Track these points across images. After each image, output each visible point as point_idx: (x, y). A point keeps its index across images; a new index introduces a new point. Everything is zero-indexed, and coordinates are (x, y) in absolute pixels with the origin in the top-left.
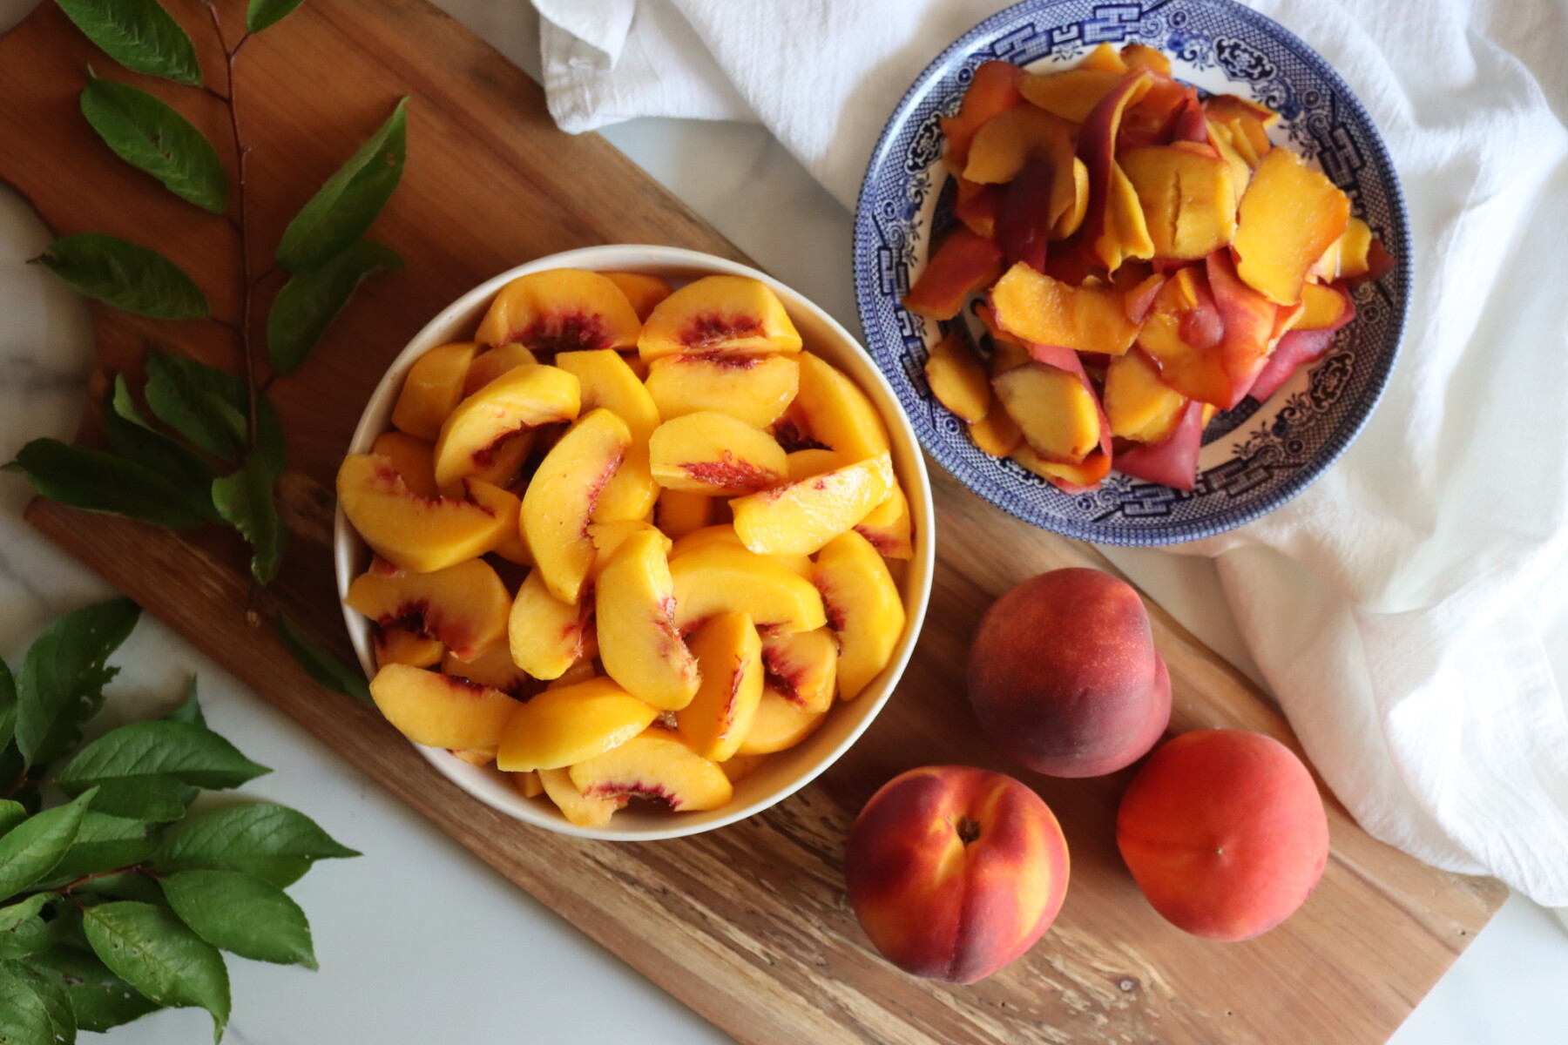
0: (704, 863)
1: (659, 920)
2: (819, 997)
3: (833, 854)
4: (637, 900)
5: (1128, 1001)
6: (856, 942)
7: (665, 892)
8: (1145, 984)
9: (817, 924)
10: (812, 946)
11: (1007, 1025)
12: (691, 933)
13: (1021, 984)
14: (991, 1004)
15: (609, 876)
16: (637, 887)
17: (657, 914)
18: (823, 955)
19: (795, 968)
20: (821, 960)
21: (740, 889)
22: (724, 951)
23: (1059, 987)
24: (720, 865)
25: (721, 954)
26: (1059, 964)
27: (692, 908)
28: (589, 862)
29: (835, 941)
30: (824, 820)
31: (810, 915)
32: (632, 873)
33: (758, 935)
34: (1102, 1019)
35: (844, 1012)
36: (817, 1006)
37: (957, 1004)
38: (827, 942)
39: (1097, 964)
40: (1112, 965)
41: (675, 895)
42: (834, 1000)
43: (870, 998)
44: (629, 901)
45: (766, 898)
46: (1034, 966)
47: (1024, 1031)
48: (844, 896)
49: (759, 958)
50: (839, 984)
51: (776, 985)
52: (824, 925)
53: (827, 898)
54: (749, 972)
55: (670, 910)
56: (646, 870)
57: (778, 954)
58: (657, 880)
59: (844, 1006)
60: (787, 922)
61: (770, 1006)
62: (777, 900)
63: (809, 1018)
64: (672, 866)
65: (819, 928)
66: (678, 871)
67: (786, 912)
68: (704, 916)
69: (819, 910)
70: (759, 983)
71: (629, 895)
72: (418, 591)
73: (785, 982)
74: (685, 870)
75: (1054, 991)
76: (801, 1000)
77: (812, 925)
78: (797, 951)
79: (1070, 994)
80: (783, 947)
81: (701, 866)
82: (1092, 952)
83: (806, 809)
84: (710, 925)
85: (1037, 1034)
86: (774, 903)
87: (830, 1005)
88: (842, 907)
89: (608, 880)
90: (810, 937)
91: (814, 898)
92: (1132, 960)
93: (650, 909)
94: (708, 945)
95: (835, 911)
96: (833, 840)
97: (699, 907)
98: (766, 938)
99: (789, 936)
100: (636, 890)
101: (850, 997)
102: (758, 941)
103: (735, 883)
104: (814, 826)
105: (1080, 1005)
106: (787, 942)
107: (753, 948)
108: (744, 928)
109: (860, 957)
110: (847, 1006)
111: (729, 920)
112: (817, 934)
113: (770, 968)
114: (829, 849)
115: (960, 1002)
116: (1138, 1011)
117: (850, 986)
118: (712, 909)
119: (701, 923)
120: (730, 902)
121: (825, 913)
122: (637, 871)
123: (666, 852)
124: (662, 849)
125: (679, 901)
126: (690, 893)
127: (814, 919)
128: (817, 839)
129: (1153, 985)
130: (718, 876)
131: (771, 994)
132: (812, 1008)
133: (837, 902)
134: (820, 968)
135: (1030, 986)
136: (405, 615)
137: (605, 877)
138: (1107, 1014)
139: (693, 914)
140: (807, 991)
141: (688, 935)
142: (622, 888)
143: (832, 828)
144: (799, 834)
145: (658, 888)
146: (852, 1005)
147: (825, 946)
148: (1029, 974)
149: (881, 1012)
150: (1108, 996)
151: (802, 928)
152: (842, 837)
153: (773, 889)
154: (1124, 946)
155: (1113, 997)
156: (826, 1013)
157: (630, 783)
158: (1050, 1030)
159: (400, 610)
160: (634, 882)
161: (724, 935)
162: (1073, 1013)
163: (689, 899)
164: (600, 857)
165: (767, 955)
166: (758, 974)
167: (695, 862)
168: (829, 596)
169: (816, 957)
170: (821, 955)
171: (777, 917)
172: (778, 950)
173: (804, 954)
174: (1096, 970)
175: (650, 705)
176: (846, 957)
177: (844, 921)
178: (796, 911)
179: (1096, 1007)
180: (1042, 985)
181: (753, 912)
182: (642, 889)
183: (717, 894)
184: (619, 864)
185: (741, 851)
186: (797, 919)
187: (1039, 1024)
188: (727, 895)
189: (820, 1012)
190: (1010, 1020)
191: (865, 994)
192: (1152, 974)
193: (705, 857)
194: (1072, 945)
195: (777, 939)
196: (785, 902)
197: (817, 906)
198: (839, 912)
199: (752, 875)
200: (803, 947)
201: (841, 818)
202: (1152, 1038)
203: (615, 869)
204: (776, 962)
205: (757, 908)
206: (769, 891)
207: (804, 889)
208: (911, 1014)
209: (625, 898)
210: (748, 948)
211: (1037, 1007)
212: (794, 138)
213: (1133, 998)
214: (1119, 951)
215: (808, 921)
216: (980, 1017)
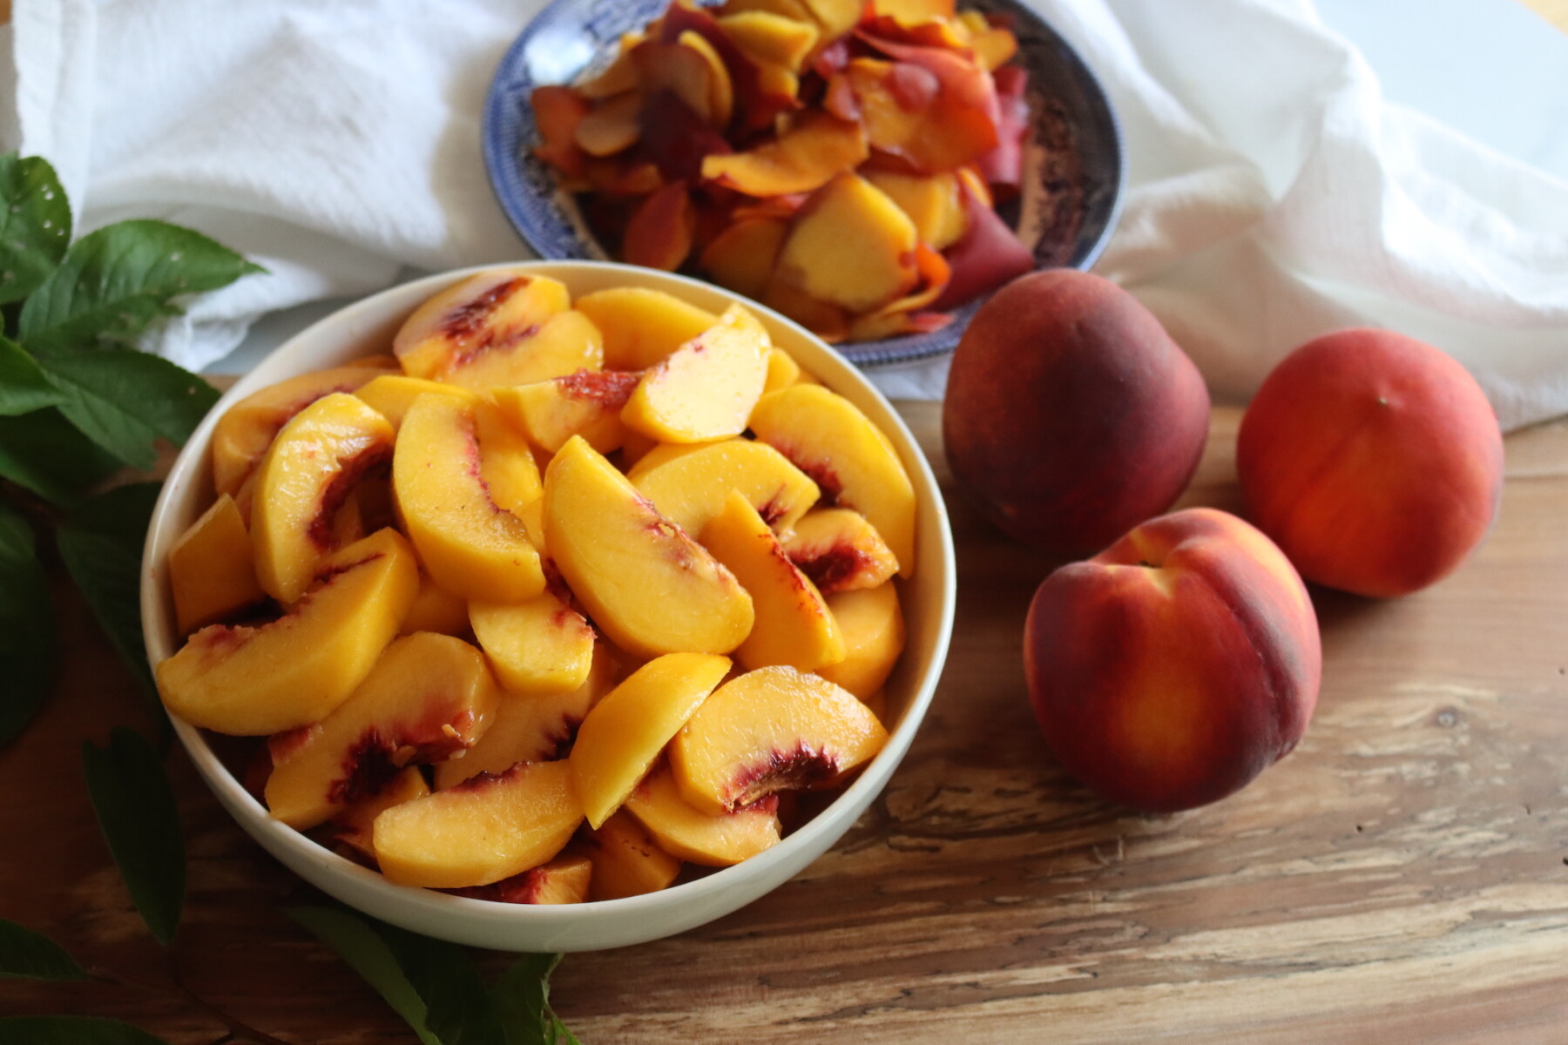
0: (920, 929)
1: (931, 1027)
2: (1178, 970)
3: (1043, 818)
4: (885, 1026)
5: (1464, 733)
6: (1155, 884)
7: (907, 992)
8: (1460, 705)
9: (1099, 898)
10: (1117, 923)
11: (1385, 844)
12: (980, 1013)
13: (1353, 795)
14: (1348, 837)
15: (830, 1025)
16: (872, 1012)
17: (922, 1023)
18: (1137, 923)
19: (1122, 960)
20: (1140, 930)
21: (985, 926)
22: (1032, 1004)
23: (1390, 770)
24: (940, 919)
25: (1031, 1009)
26: (1365, 750)
27: (954, 986)
28: (793, 1027)
29: (1133, 900)
30: (999, 793)
31: (1081, 895)
32: (853, 1001)
33: (1052, 958)
34: (1463, 768)
35: (1219, 963)
36: (1187, 980)
37: (1317, 863)
38: (1128, 908)
39: (1398, 722)
40: (1413, 711)
41: (921, 987)
42: (1196, 960)
43: (1227, 927)
44: (878, 1035)
45: (1020, 914)
46: (1346, 769)
47: (1407, 838)
48: (1096, 850)
49: (1074, 980)
50: (1183, 939)
51: (1120, 993)
52: (1106, 894)
53: (1081, 864)
54: (1079, 1004)
55: (932, 1008)
56: (866, 986)
57: (1090, 960)
58: (887, 987)
59: (1213, 957)
60: (1067, 920)
61: (1138, 1021)
62: (1030, 907)
63: (1190, 999)
64: (890, 960)
65: (1104, 900)
66: (902, 959)
67: (1056, 911)
68: (975, 985)
69: (1086, 883)
70: (1102, 1006)
71: (871, 1027)
72: (350, 729)
73: (1127, 983)
74: (907, 953)
75: (1390, 778)
76: (1163, 987)
77: (1095, 902)
78: (1107, 941)
79: (1407, 768)
80: (1089, 949)
81: (921, 935)
82: (1381, 714)
83: (971, 797)
84: (989, 988)
85: (1422, 831)
86: (1034, 912)
87: (1196, 968)
88: (1105, 861)
89: (832, 1030)
90: (1103, 916)
91: (1068, 875)
92: (1423, 694)
93: (910, 1023)
94: (1008, 1011)
95: (1102, 871)
96: (1030, 804)
97: (960, 979)
98: (1061, 954)
99: (1082, 932)
100: (874, 1015)
101: (1208, 943)
102: (1054, 963)
103: (973, 924)
104: (997, 806)
105: (1428, 771)
106: (1087, 940)
107: (1059, 975)
108: (1028, 963)
109: (1173, 895)
110: (1215, 955)
111: (1003, 967)
112: (1109, 908)
113: (1096, 980)
114: (1034, 816)
115: (1317, 859)
116: (1482, 734)
117: (1195, 932)
118: (975, 970)
119: (979, 994)
120: (985, 948)
121: (1095, 881)
122: (857, 995)
123: (869, 950)
124: (862, 952)
125: (933, 990)
126: (937, 972)
127: (1090, 896)
128: (1013, 816)
129: (1467, 700)
130: (949, 932)
131: (1126, 1007)
132: (1183, 986)
133: (1094, 860)
134: (1147, 939)
135: (1363, 791)
136: (356, 766)
137: (826, 1030)
138: (1461, 758)
139: (958, 991)
140: (1159, 973)
141: (978, 1018)
142: (856, 1026)
143: (1016, 794)
144: (989, 824)
145: (897, 994)
146: (1219, 950)
147: (1130, 913)
148: (1351, 781)
149: (1255, 932)
150: (1442, 743)
151: (1088, 914)
152: (1037, 794)
153: (1018, 899)
154: (1403, 687)
155: (1448, 741)
156: (1202, 981)
157: (765, 758)
158: (1430, 817)
159: (345, 766)
160: (863, 1010)
161: (1013, 987)
162: (1430, 783)
163: (941, 980)
164: (801, 1014)
165: (1080, 970)
166: (1091, 998)
167: (910, 936)
168: (800, 459)
169: (1130, 933)
170: (1133, 926)
171: (1051, 923)
172: (1087, 956)
173: (1116, 939)
174: (1406, 728)
175: (712, 653)
176: (1161, 907)
177: (1122, 874)
178: (1064, 902)
179: (1443, 761)
180: (1372, 781)
181: (1021, 939)
182: (881, 1010)
183: (964, 951)
184: (830, 1004)
185: (947, 888)
186: (1074, 909)
187: (1412, 819)
188: (976, 942)
189: (1195, 984)
190: (1382, 837)
191: (1219, 928)
192: (1456, 692)
193: (915, 922)
194: (1357, 723)
195: (1073, 946)
196: (1042, 902)
197: (1081, 880)
198: (1107, 868)
199: (980, 902)
200: (1109, 932)
201: (1014, 779)
202: (1525, 748)
203: (830, 1012)
204: (1098, 970)
205: (1021, 931)
206: (1015, 905)
207: (1049, 874)
208: (1285, 910)
209: (870, 1035)
210: (1052, 979)
211: (1391, 805)
212: (407, 233)
213: (1465, 726)
214: (1403, 695)
215: (1087, 901)
216: (1354, 858)
